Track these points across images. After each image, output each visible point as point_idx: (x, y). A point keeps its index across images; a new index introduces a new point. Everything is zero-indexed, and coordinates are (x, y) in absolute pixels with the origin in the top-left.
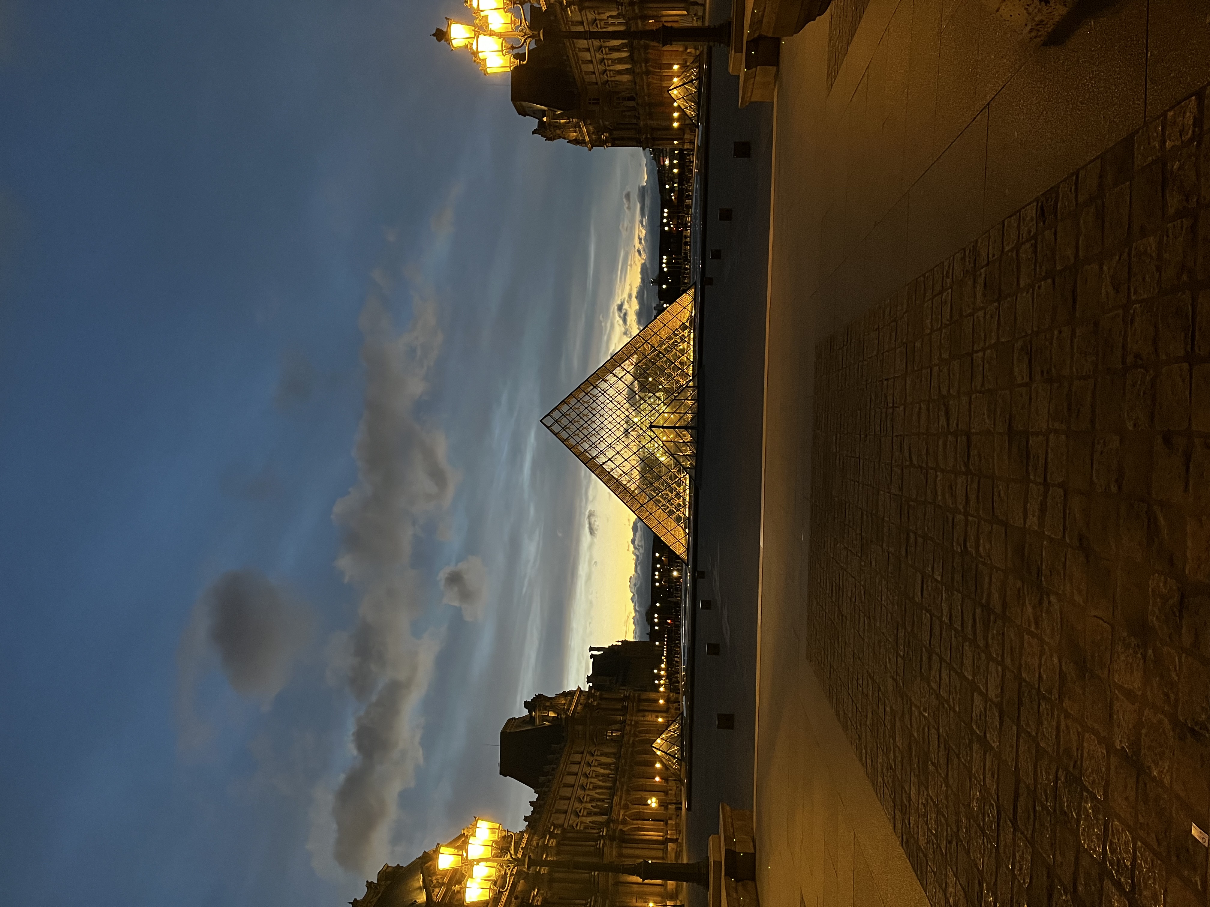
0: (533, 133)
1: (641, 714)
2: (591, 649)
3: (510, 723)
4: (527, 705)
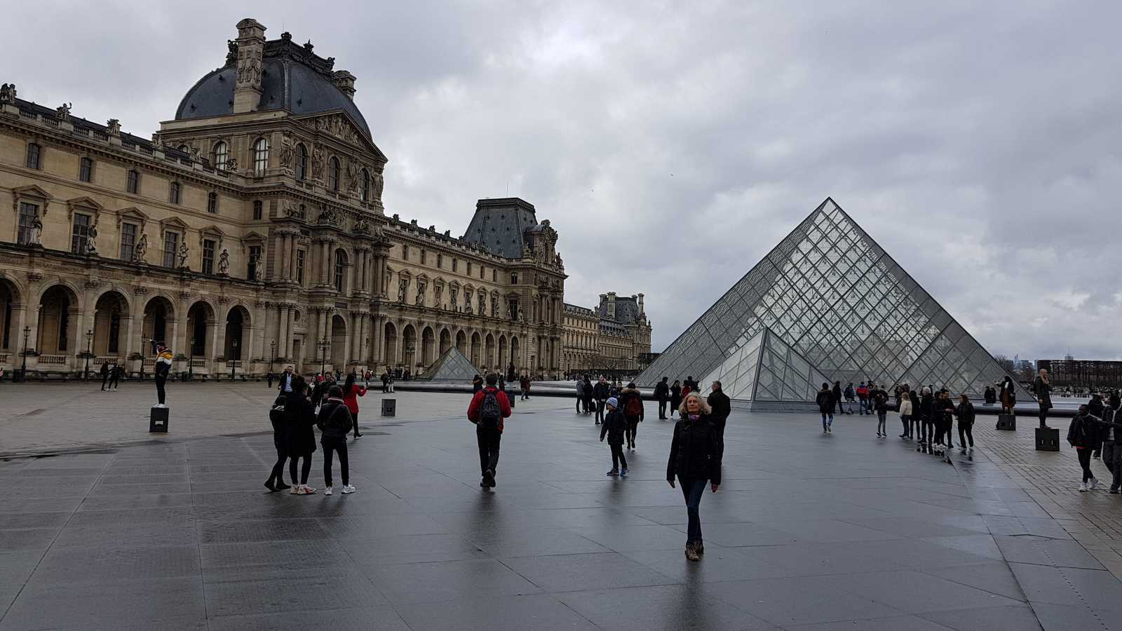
1: (536, 340)
3: (531, 209)
4: (546, 223)
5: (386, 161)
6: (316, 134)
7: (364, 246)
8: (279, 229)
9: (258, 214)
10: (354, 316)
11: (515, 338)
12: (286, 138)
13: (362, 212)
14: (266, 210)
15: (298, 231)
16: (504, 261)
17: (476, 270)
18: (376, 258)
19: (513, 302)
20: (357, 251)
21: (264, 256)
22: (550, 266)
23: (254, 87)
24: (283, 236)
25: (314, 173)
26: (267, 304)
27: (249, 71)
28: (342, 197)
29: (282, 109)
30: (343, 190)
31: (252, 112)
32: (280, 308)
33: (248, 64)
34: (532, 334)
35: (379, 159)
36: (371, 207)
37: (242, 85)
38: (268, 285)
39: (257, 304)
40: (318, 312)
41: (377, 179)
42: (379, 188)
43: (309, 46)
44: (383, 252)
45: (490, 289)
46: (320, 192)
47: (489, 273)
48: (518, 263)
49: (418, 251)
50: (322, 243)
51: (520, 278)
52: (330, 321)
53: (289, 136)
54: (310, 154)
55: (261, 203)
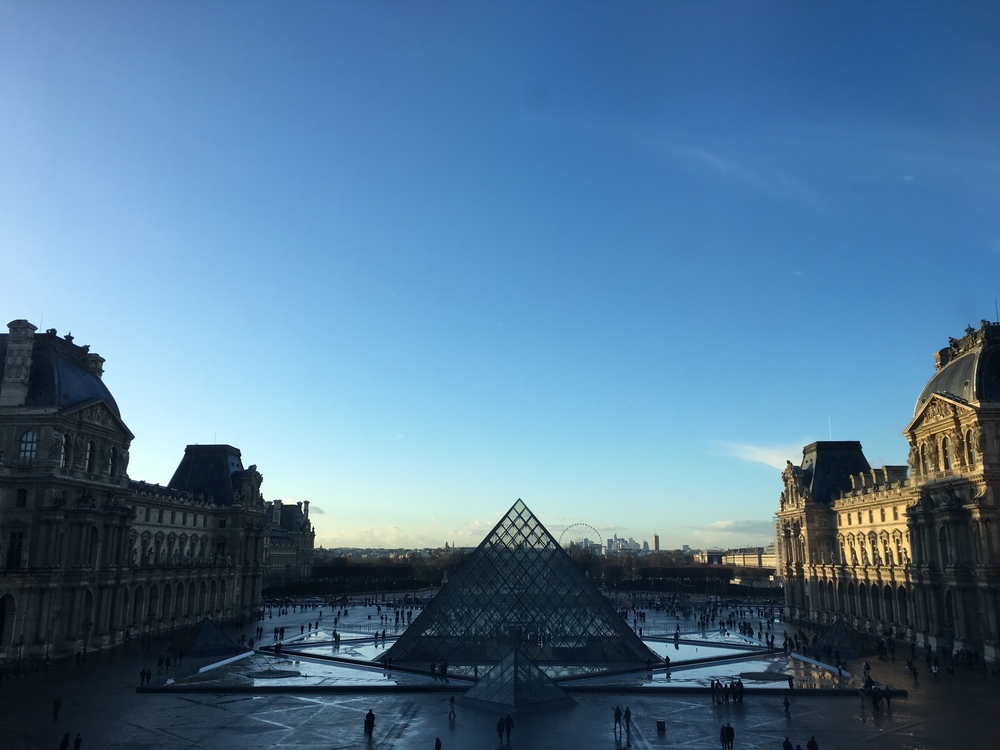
0: (788, 462)
1: (241, 579)
2: (307, 503)
3: (236, 453)
4: (253, 468)
5: (133, 437)
6: (80, 424)
7: (114, 522)
8: (45, 517)
9: (21, 500)
10: (101, 588)
11: (223, 582)
12: (56, 433)
13: (113, 489)
14: (31, 497)
15: (62, 518)
16: (214, 506)
17: (190, 520)
18: (120, 529)
19: (220, 545)
20: (107, 527)
21: (26, 542)
22: (256, 507)
23: (23, 383)
24: (50, 523)
25: (75, 460)
26: (30, 590)
27: (19, 367)
28: (97, 478)
29: (52, 404)
30: (96, 471)
31: (21, 406)
32: (42, 591)
33: (19, 361)
34: (237, 575)
35: (127, 436)
36: (118, 482)
37: (10, 380)
38: (32, 570)
39: (22, 590)
40: (73, 590)
41: (125, 455)
42: (125, 461)
43: (69, 338)
44: (127, 524)
45: (200, 534)
46: (80, 478)
47: (200, 520)
48: (228, 508)
49: (144, 509)
50: (80, 525)
51: (229, 522)
52: (84, 597)
53: (58, 430)
54: (73, 443)
55: (25, 491)
